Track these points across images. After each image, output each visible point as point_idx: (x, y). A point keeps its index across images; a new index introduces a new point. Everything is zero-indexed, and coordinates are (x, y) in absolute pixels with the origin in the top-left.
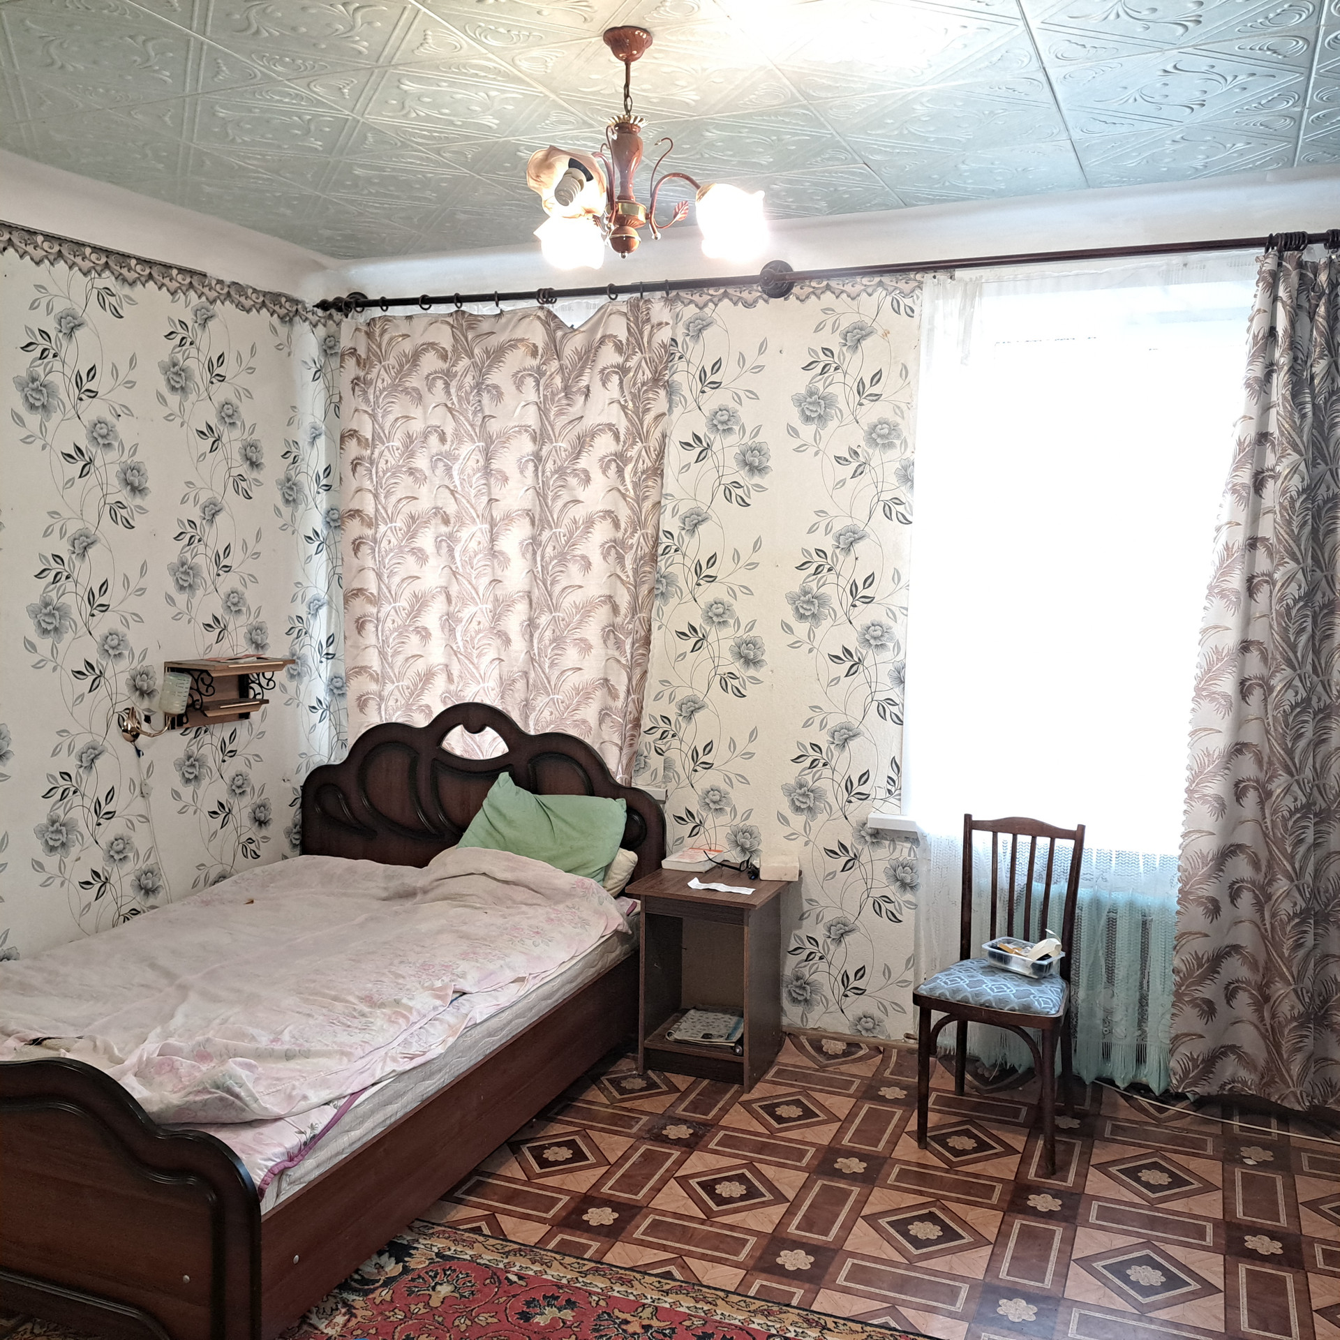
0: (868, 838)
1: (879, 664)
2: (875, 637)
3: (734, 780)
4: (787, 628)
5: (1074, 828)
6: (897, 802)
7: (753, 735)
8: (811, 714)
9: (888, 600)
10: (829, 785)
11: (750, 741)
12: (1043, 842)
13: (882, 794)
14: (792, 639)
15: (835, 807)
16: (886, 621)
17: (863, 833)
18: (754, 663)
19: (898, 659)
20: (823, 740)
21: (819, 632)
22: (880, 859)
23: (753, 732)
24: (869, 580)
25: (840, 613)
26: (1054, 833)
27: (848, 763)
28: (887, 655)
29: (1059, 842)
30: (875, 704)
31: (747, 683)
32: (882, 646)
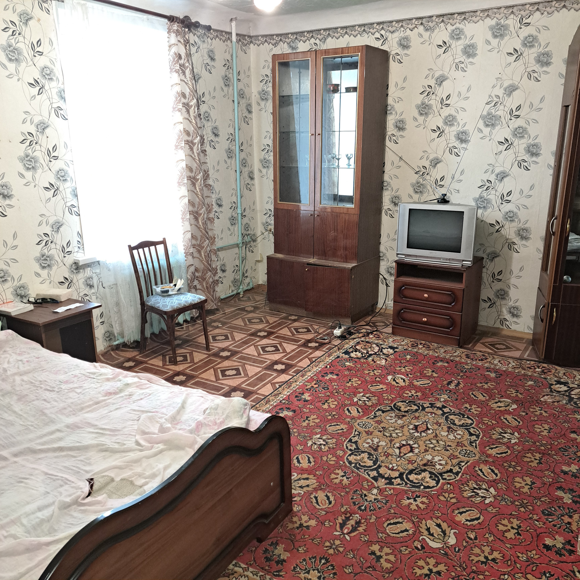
0: (74, 271)
1: (66, 188)
2: (62, 176)
3: (10, 262)
4: (22, 176)
5: (162, 240)
6: (83, 251)
7: (15, 236)
8: (41, 219)
9: (64, 158)
10: (54, 251)
11: (14, 239)
12: (152, 248)
13: (76, 249)
14: (25, 181)
15: (59, 261)
16: (65, 168)
17: (72, 269)
18: (8, 197)
19: (73, 185)
20: (48, 230)
21: (37, 176)
22: (80, 278)
23: (14, 234)
24: (55, 148)
25: (45, 165)
26: (155, 244)
27: (60, 239)
28: (68, 184)
29: (158, 247)
30: (67, 208)
31: (6, 208)
32: (65, 180)
